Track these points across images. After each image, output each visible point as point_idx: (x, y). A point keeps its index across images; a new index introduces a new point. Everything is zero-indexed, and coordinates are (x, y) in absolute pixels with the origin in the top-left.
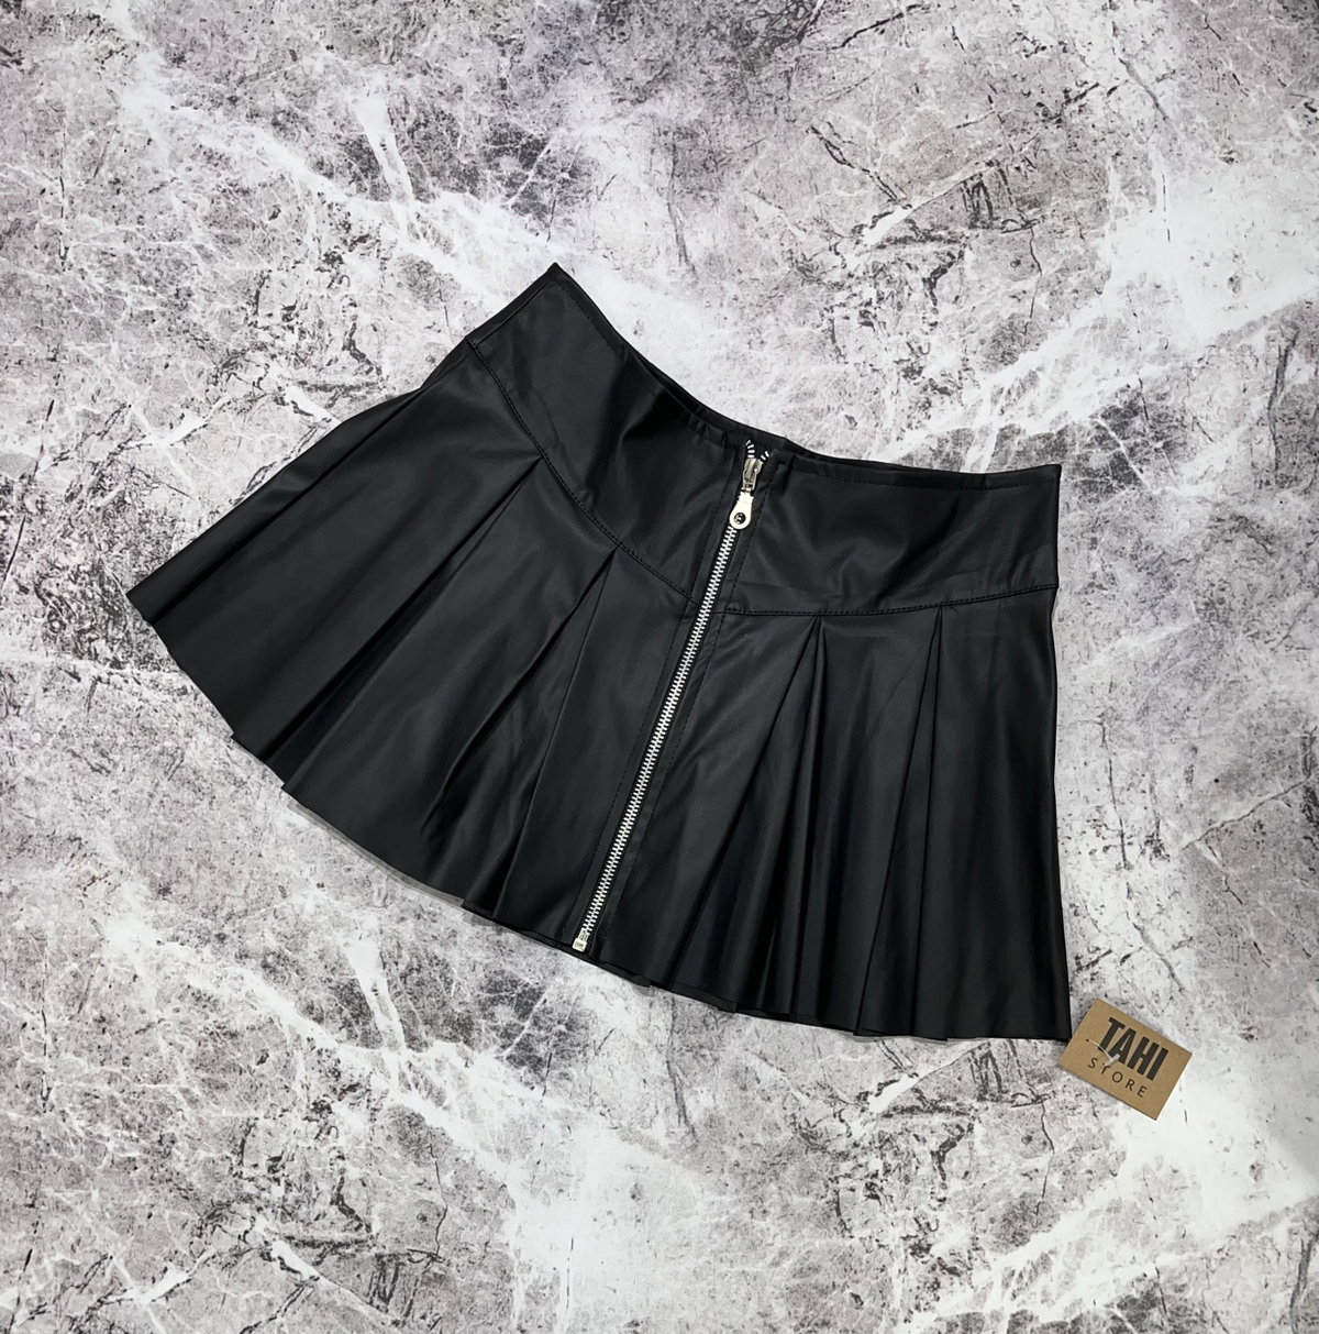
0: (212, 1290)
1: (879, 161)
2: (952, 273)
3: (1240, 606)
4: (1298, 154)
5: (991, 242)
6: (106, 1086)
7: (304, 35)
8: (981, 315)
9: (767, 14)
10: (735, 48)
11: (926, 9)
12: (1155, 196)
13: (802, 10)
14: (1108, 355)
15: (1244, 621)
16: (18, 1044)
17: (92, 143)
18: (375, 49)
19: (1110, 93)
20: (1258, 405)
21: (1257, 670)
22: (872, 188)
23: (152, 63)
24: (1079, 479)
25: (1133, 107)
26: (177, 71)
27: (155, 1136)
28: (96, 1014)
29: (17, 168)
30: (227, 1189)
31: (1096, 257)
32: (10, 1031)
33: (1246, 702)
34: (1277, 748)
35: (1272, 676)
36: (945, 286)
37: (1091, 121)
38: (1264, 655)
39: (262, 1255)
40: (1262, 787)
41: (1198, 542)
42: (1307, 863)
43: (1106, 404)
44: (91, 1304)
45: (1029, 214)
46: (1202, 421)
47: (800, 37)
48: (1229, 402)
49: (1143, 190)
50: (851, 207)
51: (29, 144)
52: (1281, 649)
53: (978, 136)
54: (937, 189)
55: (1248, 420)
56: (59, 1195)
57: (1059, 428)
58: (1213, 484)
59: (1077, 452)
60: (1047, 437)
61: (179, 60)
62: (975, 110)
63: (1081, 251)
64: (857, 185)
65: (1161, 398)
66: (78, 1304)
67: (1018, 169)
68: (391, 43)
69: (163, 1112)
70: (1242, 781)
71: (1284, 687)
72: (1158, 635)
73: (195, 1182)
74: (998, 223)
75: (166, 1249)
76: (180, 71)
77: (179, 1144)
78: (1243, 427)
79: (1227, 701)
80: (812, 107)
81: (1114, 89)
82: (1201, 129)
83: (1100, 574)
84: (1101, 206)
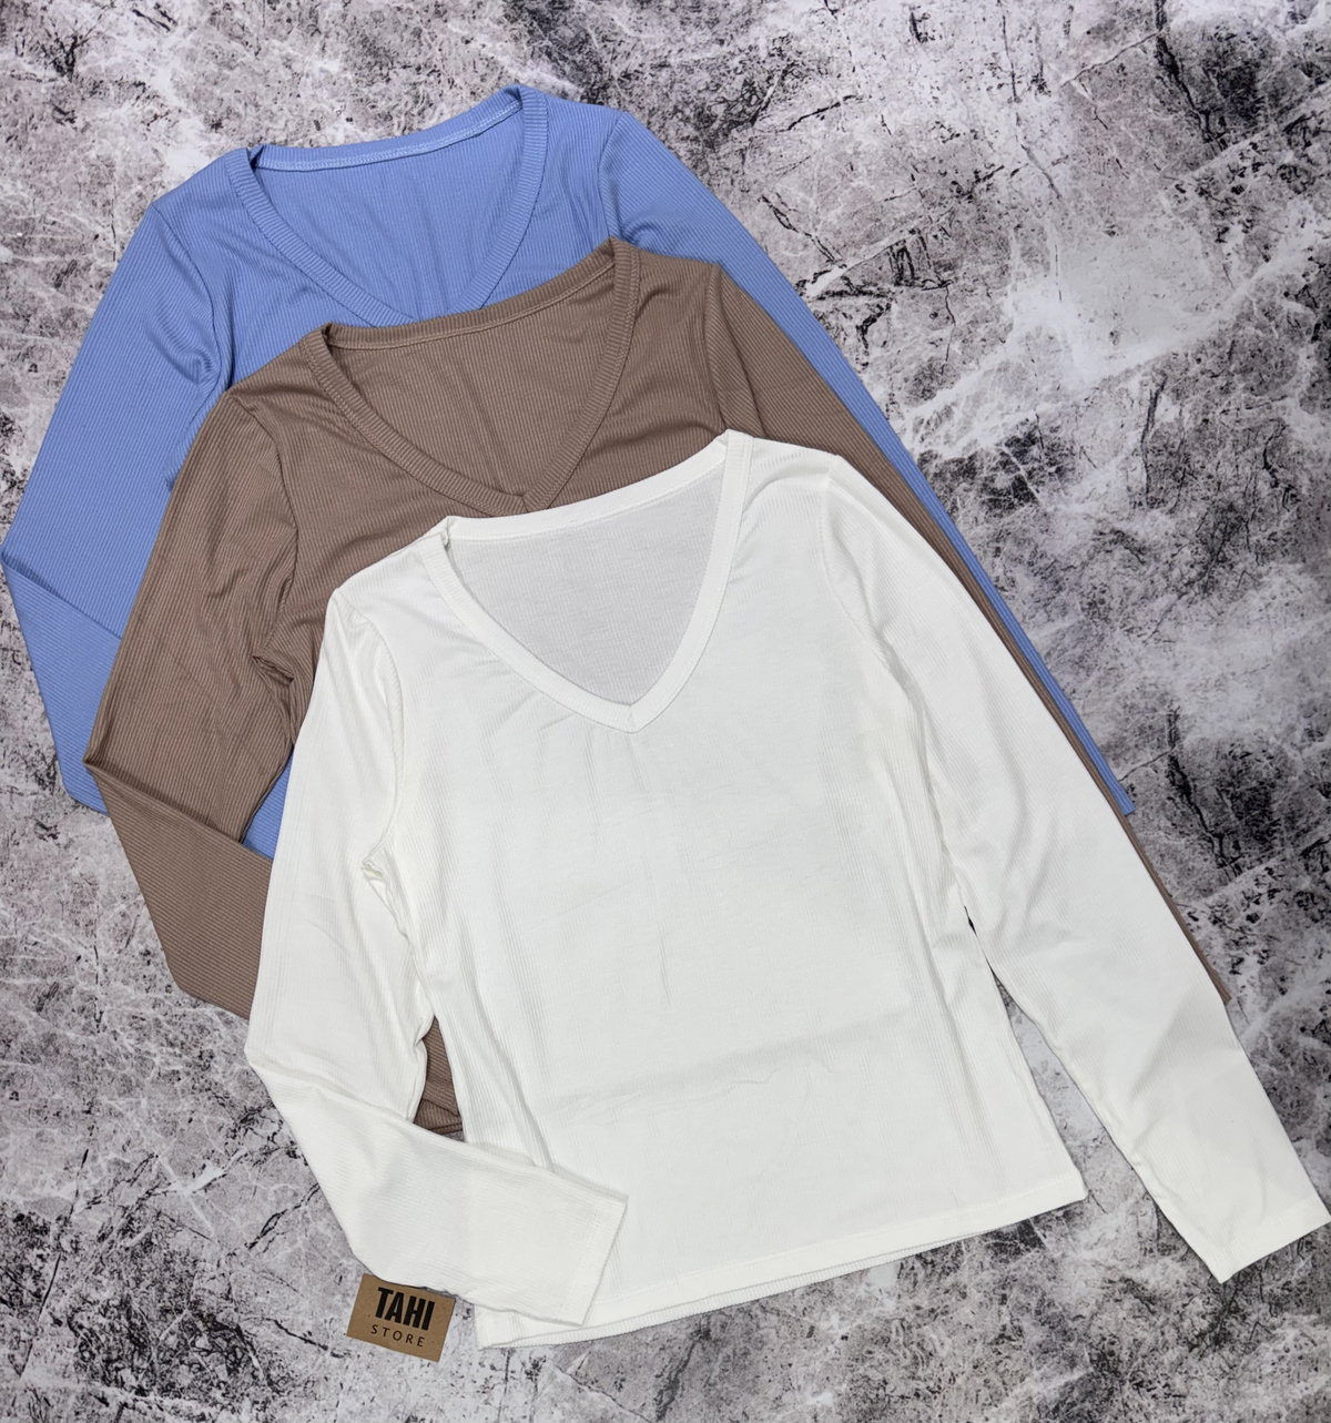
0: (245, 1183)
1: (819, 227)
2: (881, 322)
3: (1117, 606)
4: (1168, 229)
5: (913, 297)
6: (152, 1011)
7: (325, 106)
8: (905, 358)
9: (725, 101)
10: (697, 128)
11: (860, 99)
12: (1048, 263)
13: (754, 98)
14: (1011, 394)
15: (1121, 618)
16: (73, 974)
17: (140, 195)
18: (388, 123)
19: (1013, 174)
20: (1133, 438)
21: (1131, 660)
22: (813, 250)
23: (192, 128)
24: (986, 497)
25: (1031, 186)
26: (214, 136)
27: (196, 1052)
28: (142, 948)
29: (73, 215)
30: (259, 1096)
31: (1000, 312)
32: (67, 963)
33: (1122, 686)
34: (1148, 724)
35: (1143, 662)
36: (875, 332)
37: (997, 197)
38: (1138, 646)
39: (288, 1153)
40: (1134, 756)
41: (1083, 552)
42: (1170, 819)
43: (1010, 434)
44: (140, 1195)
45: (945, 275)
46: (1088, 451)
47: (753, 120)
48: (1109, 436)
49: (1039, 258)
50: (795, 266)
51: (84, 194)
52: (1151, 640)
53: (902, 208)
54: (868, 252)
55: (1125, 450)
56: (112, 1103)
57: (971, 453)
58: (1094, 503)
59: (984, 475)
60: (960, 461)
61: (217, 125)
62: (901, 186)
63: (988, 307)
64: (800, 247)
65: (1054, 430)
66: (129, 1195)
67: (936, 237)
68: (403, 118)
69: (202, 1031)
70: (1118, 751)
71: (1153, 673)
72: (1051, 629)
73: (231, 1091)
74: (919, 282)
75: (204, 1149)
76: (218, 135)
77: (217, 1058)
78: (1121, 457)
79: (1107, 684)
80: (763, 181)
81: (1016, 171)
82: (1088, 208)
83: (1002, 577)
84: (1004, 270)
